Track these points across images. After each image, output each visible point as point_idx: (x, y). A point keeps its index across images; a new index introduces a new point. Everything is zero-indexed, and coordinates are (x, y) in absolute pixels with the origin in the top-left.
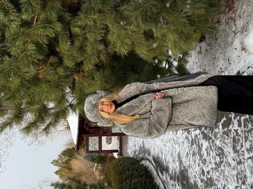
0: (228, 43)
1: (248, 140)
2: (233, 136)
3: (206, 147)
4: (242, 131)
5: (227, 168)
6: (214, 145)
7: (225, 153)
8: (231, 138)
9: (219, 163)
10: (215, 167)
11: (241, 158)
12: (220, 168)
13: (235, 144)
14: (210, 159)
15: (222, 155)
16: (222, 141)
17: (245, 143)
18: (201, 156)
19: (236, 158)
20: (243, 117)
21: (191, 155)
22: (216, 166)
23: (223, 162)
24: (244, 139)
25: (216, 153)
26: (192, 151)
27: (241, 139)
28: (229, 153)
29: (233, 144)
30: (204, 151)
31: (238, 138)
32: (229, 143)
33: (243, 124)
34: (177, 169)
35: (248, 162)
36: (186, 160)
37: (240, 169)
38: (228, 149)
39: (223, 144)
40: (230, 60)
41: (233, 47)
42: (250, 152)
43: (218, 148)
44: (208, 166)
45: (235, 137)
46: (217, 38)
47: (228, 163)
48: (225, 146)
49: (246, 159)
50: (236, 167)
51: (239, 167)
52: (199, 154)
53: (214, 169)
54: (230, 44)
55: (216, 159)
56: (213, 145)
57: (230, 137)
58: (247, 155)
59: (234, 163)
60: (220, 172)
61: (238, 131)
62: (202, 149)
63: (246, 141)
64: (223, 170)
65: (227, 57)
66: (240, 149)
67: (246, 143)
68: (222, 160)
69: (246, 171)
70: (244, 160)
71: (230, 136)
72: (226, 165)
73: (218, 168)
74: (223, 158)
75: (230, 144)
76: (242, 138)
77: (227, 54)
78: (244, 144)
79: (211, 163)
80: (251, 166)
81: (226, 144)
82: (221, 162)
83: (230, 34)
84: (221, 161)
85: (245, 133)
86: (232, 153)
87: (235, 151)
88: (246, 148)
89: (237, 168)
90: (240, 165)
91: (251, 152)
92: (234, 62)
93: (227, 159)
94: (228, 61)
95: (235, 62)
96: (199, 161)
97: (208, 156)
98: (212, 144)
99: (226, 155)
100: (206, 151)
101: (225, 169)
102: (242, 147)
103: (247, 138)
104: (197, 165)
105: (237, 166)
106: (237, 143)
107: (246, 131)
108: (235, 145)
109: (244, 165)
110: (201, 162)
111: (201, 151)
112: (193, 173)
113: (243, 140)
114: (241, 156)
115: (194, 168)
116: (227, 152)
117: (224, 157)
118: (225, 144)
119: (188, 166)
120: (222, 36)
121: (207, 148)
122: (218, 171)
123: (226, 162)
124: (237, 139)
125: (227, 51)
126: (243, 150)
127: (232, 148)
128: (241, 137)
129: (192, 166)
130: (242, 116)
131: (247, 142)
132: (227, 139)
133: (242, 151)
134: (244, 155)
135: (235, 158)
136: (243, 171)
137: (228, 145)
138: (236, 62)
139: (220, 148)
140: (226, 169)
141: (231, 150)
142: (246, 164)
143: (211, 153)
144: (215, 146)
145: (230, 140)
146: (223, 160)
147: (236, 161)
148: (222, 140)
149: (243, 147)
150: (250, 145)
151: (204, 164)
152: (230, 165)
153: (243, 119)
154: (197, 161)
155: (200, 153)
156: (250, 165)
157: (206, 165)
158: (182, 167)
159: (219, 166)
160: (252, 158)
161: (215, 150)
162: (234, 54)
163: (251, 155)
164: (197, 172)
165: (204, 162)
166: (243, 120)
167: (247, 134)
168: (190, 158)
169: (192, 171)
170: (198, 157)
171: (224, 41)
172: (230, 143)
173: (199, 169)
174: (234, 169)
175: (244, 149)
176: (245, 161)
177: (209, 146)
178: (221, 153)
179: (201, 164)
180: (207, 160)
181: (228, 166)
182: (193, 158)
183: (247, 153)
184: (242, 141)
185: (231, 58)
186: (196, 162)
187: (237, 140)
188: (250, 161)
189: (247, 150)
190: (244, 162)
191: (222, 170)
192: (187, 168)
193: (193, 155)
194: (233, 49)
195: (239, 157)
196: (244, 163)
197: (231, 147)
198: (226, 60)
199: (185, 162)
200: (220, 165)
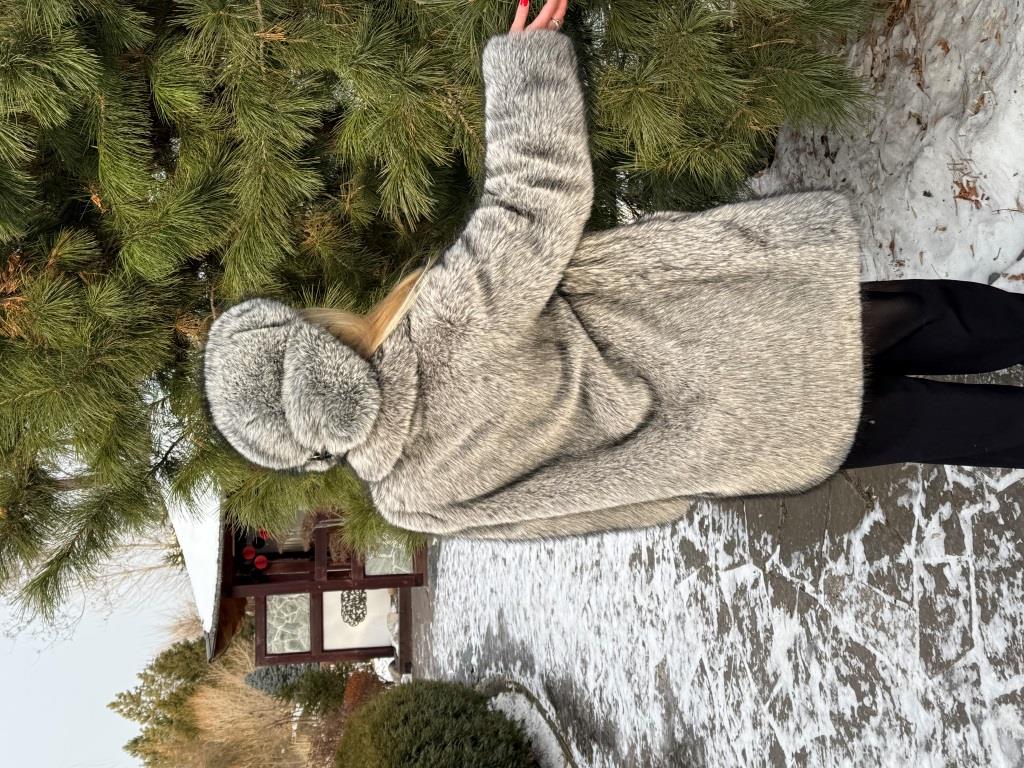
0: (888, 168)
1: (996, 616)
2: (921, 595)
3: (789, 644)
4: (965, 573)
5: (893, 741)
6: (829, 636)
7: (884, 674)
8: (910, 604)
9: (853, 716)
10: (834, 734)
11: (964, 695)
12: (860, 738)
13: (932, 630)
14: (810, 698)
15: (865, 679)
16: (866, 618)
17: (984, 627)
18: (766, 682)
19: (938, 698)
20: (972, 507)
21: (716, 674)
22: (839, 732)
23: (875, 714)
24: (976, 609)
25: (837, 670)
26: (722, 660)
27: (960, 608)
28: (904, 672)
29: (921, 633)
30: (778, 660)
31: (947, 602)
32: (901, 625)
33: (968, 541)
34: (653, 735)
35: (1001, 717)
36: (696, 700)
37: (960, 746)
38: (898, 655)
39: (871, 631)
40: (897, 249)
41: (914, 188)
42: (1008, 672)
43: (847, 648)
44: (798, 729)
45: (930, 598)
46: (832, 150)
47: (898, 718)
48: (882, 637)
49: (991, 701)
50: (939, 736)
51: (954, 738)
52: (754, 674)
53: (828, 743)
54: (896, 174)
55: (841, 698)
56: (823, 634)
57: (905, 600)
58: (992, 686)
59: (927, 720)
60: (859, 756)
61: (946, 571)
62: (767, 652)
63: (986, 618)
64: (876, 748)
65: (883, 232)
66: (959, 656)
67: (989, 630)
68: (867, 702)
69: (990, 756)
70: (978, 709)
71: (908, 596)
72: (891, 726)
73: (851, 737)
74: (874, 696)
75: (909, 633)
76: (967, 603)
77: (887, 220)
78: (975, 634)
79: (812, 714)
80: (1015, 735)
81: (886, 631)
82: (865, 713)
83: (898, 129)
84: (862, 708)
85: (981, 580)
86: (915, 673)
87: (930, 666)
88: (989, 649)
89: (944, 745)
90: (957, 730)
91: (1012, 673)
92: (918, 256)
93: (892, 700)
94: (888, 251)
95: (921, 253)
96: (757, 702)
97: (802, 684)
98: (820, 628)
99: (889, 683)
100: (790, 658)
101: (886, 747)
102: (967, 647)
103: (995, 605)
104: (749, 724)
105: (944, 736)
106: (939, 626)
107: (988, 572)
108: (930, 635)
109: (979, 731)
110: (765, 708)
111: (763, 661)
112: (730, 755)
113: (971, 612)
114: (964, 686)
115: (732, 736)
116: (894, 668)
117: (878, 690)
118: (882, 628)
119: (704, 727)
120: (858, 143)
121: (795, 644)
122: (849, 754)
123: (886, 713)
124: (939, 608)
125: (884, 205)
126: (974, 661)
127: (917, 651)
128: (961, 599)
129: (722, 727)
130: (967, 502)
131: (991, 624)
132: (893, 607)
133: (970, 664)
134: (977, 683)
135: (931, 697)
136: (974, 758)
137: (894, 636)
138: (928, 256)
139: (855, 649)
140: (889, 746)
141: (913, 661)
142: (989, 727)
143: (815, 669)
144: (833, 638)
145: (906, 611)
146: (874, 703)
147: (937, 709)
148: (867, 610)
149: (972, 646)
150: (1007, 639)
151: (783, 717)
152: (906, 729)
153: (973, 518)
154: (748, 706)
155: (762, 669)
156: (1010, 733)
157: (792, 726)
158: (678, 726)
159: (855, 730)
160: (1019, 699)
161: (835, 655)
162: (919, 217)
163: (1016, 683)
164: (750, 755)
165: (783, 709)
166: (970, 522)
167: (990, 588)
168: (713, 689)
169: (725, 747)
170: (749, 687)
171: (867, 163)
172: (907, 625)
173: (758, 739)
174: (928, 748)
175: (976, 655)
176: (984, 711)
177: (804, 639)
178: (863, 671)
179: (768, 718)
180: (795, 703)
181: (898, 734)
182: (730, 690)
183: (994, 675)
184: (966, 618)
185: (905, 239)
186: (742, 707)
187: (939, 615)
188: (1008, 712)
189: (994, 661)
190: (981, 716)
191: (868, 751)
192: (702, 733)
193: (727, 676)
194: (913, 195)
195: (955, 693)
196: (978, 722)
197: (914, 645)
198: (881, 246)
199: (691, 708)
200: (860, 727)
